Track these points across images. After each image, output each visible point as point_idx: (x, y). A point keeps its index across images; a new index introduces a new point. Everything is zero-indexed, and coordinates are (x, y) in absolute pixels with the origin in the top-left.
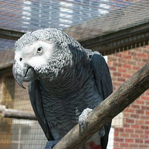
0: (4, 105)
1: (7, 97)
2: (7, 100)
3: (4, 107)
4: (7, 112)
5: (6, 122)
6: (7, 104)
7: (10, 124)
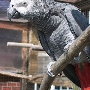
0: (33, 43)
1: (34, 38)
2: (34, 40)
3: (32, 44)
4: (34, 47)
5: (34, 54)
6: (34, 43)
7: (37, 54)
